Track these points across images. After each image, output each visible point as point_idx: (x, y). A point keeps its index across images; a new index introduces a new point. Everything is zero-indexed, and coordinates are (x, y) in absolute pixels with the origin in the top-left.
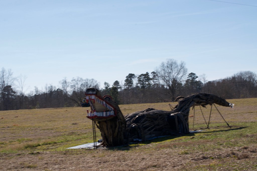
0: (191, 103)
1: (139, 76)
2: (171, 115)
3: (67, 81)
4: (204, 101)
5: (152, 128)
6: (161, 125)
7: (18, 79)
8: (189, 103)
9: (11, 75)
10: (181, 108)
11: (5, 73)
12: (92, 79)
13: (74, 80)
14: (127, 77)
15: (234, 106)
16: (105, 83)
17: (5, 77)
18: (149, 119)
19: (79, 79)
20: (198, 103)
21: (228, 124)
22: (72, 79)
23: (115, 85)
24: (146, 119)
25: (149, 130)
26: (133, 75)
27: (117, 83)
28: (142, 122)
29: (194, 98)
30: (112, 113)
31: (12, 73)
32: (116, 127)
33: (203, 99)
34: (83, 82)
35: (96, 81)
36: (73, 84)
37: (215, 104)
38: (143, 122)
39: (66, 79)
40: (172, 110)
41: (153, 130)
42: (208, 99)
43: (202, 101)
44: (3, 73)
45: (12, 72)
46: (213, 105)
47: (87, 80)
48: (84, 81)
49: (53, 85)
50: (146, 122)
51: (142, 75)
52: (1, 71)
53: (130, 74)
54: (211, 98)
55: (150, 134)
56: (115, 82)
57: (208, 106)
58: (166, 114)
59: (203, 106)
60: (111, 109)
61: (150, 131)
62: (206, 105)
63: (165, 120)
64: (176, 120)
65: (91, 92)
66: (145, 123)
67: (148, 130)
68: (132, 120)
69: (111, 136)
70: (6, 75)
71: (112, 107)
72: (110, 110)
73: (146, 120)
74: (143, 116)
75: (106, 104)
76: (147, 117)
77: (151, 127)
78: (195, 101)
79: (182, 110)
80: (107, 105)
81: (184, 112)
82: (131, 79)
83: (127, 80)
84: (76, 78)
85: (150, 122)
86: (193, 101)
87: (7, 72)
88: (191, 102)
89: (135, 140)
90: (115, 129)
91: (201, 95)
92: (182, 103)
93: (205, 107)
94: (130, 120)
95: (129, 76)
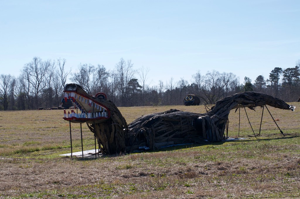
0: (231, 103)
1: (285, 71)
2: (199, 118)
3: (202, 75)
4: (251, 102)
5: (170, 134)
6: (183, 130)
7: (138, 71)
8: (229, 104)
9: (131, 67)
10: (218, 110)
11: (124, 65)
12: (231, 74)
13: (209, 74)
14: (272, 71)
15: (295, 109)
16: (246, 78)
17: (123, 69)
18: (166, 123)
19: (215, 73)
20: (244, 104)
21: (281, 131)
22: (206, 73)
23: (258, 81)
24: (162, 122)
25: (166, 136)
26: (280, 69)
27: (260, 78)
28: (155, 125)
29: (236, 98)
30: (104, 114)
31: (132, 65)
32: (111, 131)
33: (250, 100)
34: (219, 77)
35: (235, 76)
36: (207, 79)
37: (267, 106)
38: (157, 127)
39: (200, 72)
40: (207, 111)
41: (172, 136)
42: (256, 99)
43: (248, 101)
44: (122, 64)
45: (132, 63)
46: (265, 107)
47: (225, 74)
48: (221, 76)
49: (185, 80)
50: (161, 127)
51: (289, 69)
52: (120, 62)
53: (276, 68)
54: (261, 98)
55: (167, 141)
56: (258, 77)
57: (258, 108)
58: (193, 117)
59: (251, 108)
60: (103, 109)
61: (167, 138)
62: (255, 106)
63: (191, 125)
64: (204, 124)
65: (70, 89)
66: (159, 128)
67: (164, 136)
68: (143, 124)
69: (107, 142)
70: (126, 67)
71: (103, 107)
72: (101, 110)
73: (162, 124)
74: (158, 119)
75: (94, 103)
76: (163, 121)
77: (169, 132)
78: (237, 102)
79: (217, 113)
80: (96, 104)
81: (219, 115)
82: (278, 74)
83: (271, 76)
84: (212, 72)
85: (167, 126)
86: (234, 101)
87: (127, 63)
88: (233, 102)
89: (140, 148)
90: (110, 134)
91: (246, 95)
92: (220, 104)
93: (254, 109)
94: (141, 123)
95: (275, 70)
